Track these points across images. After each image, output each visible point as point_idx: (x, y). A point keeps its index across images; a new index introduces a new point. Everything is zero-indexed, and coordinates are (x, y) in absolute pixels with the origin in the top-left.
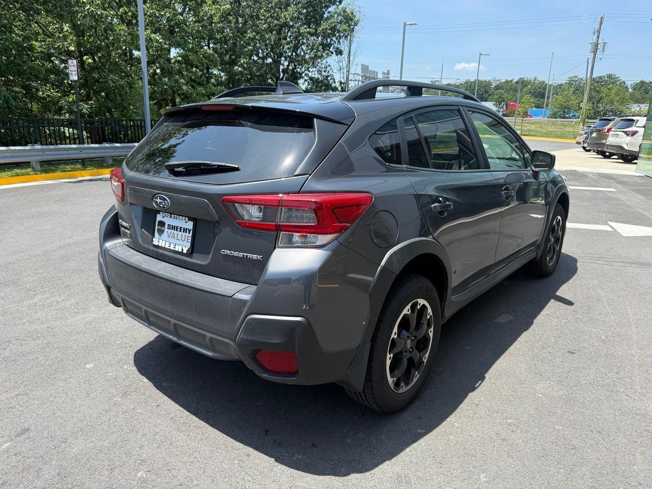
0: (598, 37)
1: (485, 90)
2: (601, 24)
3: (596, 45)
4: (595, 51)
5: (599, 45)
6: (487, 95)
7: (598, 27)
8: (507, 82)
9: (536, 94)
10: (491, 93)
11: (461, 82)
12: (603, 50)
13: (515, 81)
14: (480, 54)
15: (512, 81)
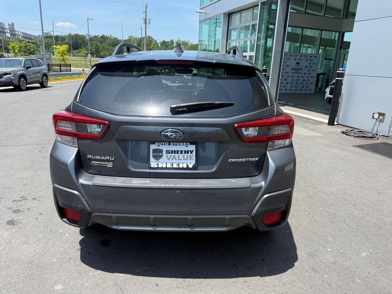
0: (146, 15)
1: (83, 41)
2: (146, 8)
3: (146, 20)
4: (146, 23)
5: (147, 20)
6: (85, 44)
7: (145, 10)
8: (95, 37)
9: (113, 45)
10: (86, 43)
11: (66, 35)
12: (150, 23)
13: (100, 36)
14: (88, 19)
15: (98, 36)
